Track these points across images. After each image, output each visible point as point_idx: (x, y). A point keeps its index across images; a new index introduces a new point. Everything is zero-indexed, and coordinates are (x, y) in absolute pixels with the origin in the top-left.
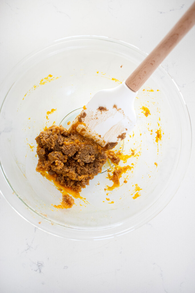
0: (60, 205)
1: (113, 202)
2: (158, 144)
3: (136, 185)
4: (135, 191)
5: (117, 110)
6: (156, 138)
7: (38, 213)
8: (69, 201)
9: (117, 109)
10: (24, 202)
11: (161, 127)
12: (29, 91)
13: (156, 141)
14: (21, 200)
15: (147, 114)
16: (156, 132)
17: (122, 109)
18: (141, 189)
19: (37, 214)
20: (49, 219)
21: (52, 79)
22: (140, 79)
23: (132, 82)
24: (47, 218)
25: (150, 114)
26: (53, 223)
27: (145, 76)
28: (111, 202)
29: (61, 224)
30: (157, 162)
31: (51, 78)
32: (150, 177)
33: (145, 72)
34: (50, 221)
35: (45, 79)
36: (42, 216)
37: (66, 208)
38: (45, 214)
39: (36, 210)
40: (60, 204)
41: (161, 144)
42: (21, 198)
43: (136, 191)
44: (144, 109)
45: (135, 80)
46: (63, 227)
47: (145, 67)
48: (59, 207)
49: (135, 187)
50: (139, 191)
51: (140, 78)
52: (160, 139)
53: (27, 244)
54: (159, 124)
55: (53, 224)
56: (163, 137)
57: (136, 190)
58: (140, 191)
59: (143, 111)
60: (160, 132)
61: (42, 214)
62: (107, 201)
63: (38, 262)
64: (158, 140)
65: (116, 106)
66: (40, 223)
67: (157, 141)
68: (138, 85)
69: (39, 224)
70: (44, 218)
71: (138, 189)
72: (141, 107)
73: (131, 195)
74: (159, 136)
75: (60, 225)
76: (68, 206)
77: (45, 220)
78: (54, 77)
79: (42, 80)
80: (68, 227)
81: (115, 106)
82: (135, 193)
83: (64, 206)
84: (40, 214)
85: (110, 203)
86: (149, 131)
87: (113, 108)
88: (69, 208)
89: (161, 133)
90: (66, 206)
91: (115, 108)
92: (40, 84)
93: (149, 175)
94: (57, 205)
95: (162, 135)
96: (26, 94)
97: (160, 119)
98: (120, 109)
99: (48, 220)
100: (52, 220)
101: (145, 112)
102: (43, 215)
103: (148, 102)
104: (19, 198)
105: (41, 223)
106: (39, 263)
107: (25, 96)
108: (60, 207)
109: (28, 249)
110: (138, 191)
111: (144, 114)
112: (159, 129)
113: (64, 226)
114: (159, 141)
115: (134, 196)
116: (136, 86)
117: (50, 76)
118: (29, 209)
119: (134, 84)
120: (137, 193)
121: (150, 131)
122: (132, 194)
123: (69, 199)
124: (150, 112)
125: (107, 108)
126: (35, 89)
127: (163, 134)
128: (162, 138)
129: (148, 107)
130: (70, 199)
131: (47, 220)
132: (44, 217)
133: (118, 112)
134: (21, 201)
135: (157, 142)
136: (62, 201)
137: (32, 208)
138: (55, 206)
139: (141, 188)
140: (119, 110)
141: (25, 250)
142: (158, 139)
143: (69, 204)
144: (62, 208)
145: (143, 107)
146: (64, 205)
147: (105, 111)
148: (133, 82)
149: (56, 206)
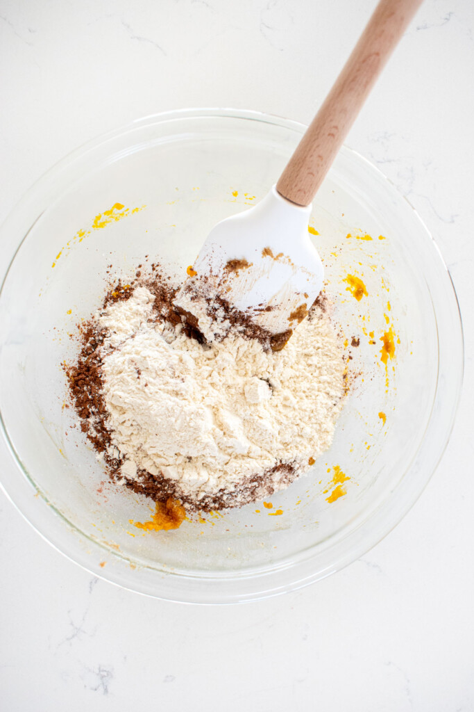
0: (150, 523)
1: (279, 513)
2: (386, 368)
3: (337, 468)
4: (333, 483)
5: (273, 259)
6: (381, 351)
7: (97, 540)
8: (172, 512)
9: (272, 256)
10: (62, 516)
11: (392, 325)
12: (68, 244)
13: (382, 359)
14: (56, 510)
15: (359, 293)
16: (382, 339)
17: (285, 254)
18: (348, 479)
19: (96, 543)
20: (125, 554)
21: (122, 214)
22: (311, 176)
23: (293, 186)
24: (120, 553)
25: (367, 294)
26: (133, 564)
27: (322, 166)
28: (275, 512)
29: (152, 566)
30: (384, 412)
31: (120, 211)
32: (369, 448)
33: (319, 156)
34: (128, 559)
35: (105, 213)
36: (109, 547)
37: (165, 528)
38: (115, 544)
39: (92, 535)
40: (152, 520)
41: (394, 368)
42: (55, 506)
43: (335, 484)
44: (352, 281)
45: (301, 181)
46: (158, 573)
47: (318, 146)
48: (148, 528)
49: (333, 473)
50: (342, 482)
51: (312, 173)
52: (393, 355)
53: (72, 624)
54: (388, 319)
55: (134, 567)
56: (398, 349)
57: (337, 481)
58: (345, 482)
59: (349, 285)
60: (392, 338)
61: (107, 543)
62: (267, 509)
63: (99, 668)
64: (387, 357)
65: (270, 251)
66: (102, 565)
67: (384, 358)
68: (309, 191)
69: (99, 568)
70: (113, 553)
71: (341, 478)
72: (345, 276)
73: (324, 493)
74: (388, 347)
75: (150, 568)
76: (169, 524)
77: (116, 556)
78: (128, 209)
79: (99, 218)
80: (171, 573)
81: (267, 252)
82: (333, 489)
83: (160, 525)
84: (102, 544)
85: (273, 515)
86: (366, 334)
87: (263, 257)
88: (174, 528)
89: (394, 340)
90: (166, 525)
91: (268, 257)
92: (93, 226)
93: (366, 443)
94: (143, 523)
95: (396, 344)
96: (60, 253)
97: (389, 306)
98: (281, 255)
99: (122, 557)
100: (131, 557)
101: (354, 289)
102: (111, 545)
103: (360, 264)
104: (52, 507)
105: (105, 565)
106: (101, 669)
107: (58, 257)
108: (151, 526)
109: (73, 636)
110: (340, 484)
111: (352, 295)
112: (388, 331)
113: (161, 571)
114: (389, 360)
115: (330, 494)
116: (305, 193)
117: (118, 206)
118: (76, 533)
119: (299, 190)
120: (338, 488)
121: (368, 336)
122: (327, 491)
123: (173, 507)
124: (367, 289)
125: (249, 261)
126: (81, 240)
127: (399, 342)
128: (395, 353)
129: (360, 277)
130: (175, 506)
131: (120, 558)
132: (112, 550)
133: (276, 263)
134: (55, 514)
135: (386, 362)
136: (155, 511)
137: (83, 530)
138: (139, 525)
139: (346, 476)
140: (280, 258)
141: (68, 639)
142: (388, 354)
143: (172, 518)
144: (155, 529)
145: (350, 275)
146: (160, 521)
147: (244, 268)
148: (296, 186)
149: (141, 525)
